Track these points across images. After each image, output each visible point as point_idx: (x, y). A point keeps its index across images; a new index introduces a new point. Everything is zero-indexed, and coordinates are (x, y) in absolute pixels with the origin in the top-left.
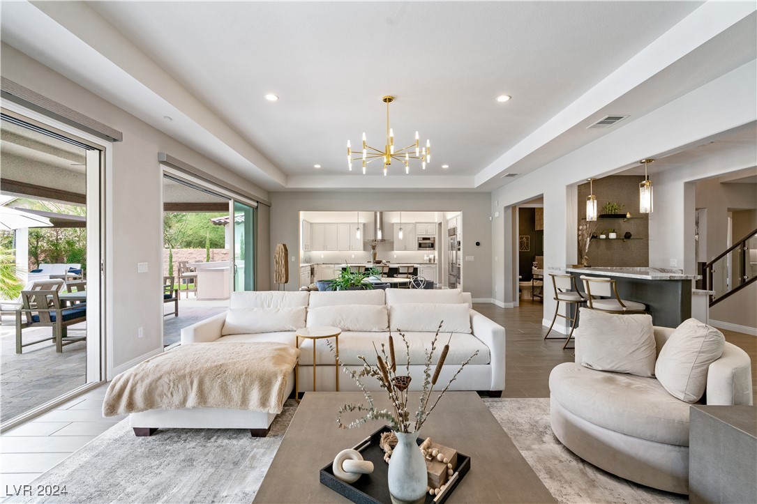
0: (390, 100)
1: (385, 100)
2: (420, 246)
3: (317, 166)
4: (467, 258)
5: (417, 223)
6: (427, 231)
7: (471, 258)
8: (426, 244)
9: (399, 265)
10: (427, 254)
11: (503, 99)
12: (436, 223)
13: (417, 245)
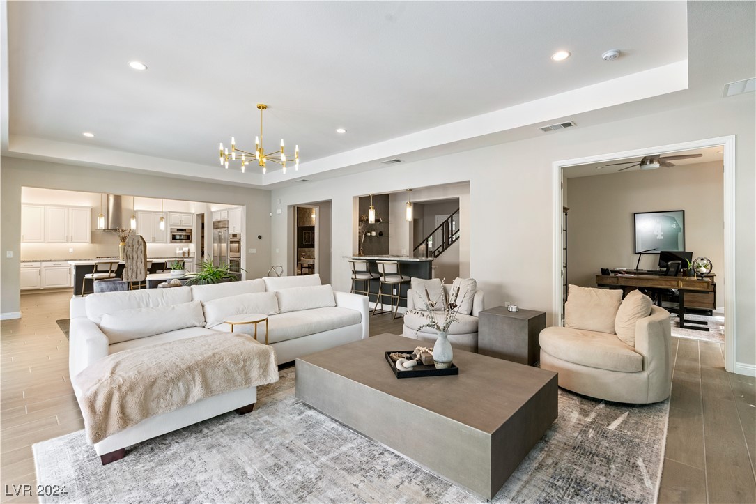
0: (264, 108)
1: (259, 108)
2: (174, 238)
3: (89, 135)
4: (250, 251)
5: (170, 212)
6: (182, 221)
7: (254, 251)
8: (182, 235)
9: (167, 260)
10: (179, 248)
11: (341, 131)
12: (194, 214)
13: (169, 237)
